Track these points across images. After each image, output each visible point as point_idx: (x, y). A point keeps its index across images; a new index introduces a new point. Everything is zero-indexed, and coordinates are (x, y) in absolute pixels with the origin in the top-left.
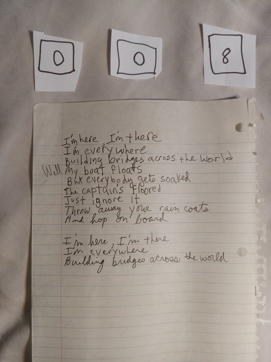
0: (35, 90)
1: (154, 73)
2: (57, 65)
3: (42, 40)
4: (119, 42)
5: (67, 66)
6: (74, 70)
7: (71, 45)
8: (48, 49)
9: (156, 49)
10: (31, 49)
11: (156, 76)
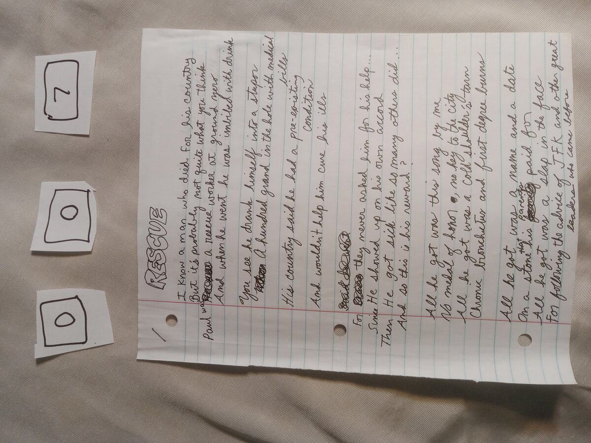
0: (113, 343)
1: (88, 191)
2: (74, 320)
3: (46, 346)
4: (47, 241)
5: (73, 307)
6: (77, 297)
7: (43, 306)
8: (55, 335)
9: (56, 190)
10: (61, 357)
11: (91, 189)
